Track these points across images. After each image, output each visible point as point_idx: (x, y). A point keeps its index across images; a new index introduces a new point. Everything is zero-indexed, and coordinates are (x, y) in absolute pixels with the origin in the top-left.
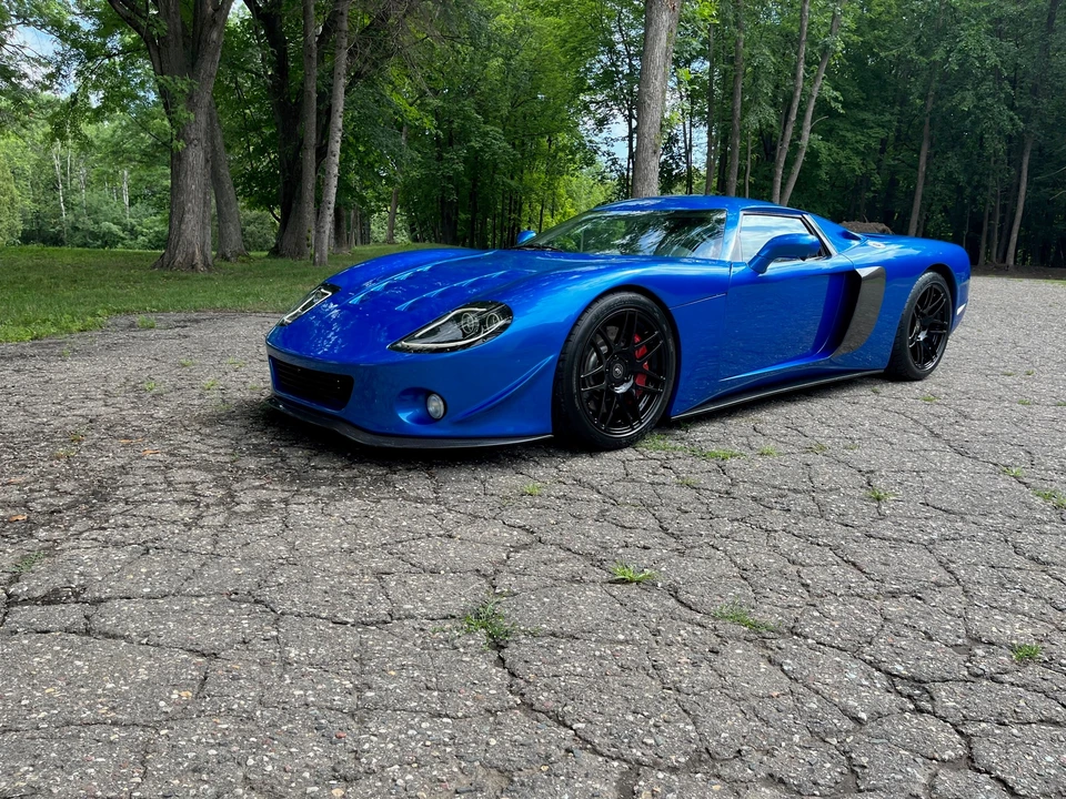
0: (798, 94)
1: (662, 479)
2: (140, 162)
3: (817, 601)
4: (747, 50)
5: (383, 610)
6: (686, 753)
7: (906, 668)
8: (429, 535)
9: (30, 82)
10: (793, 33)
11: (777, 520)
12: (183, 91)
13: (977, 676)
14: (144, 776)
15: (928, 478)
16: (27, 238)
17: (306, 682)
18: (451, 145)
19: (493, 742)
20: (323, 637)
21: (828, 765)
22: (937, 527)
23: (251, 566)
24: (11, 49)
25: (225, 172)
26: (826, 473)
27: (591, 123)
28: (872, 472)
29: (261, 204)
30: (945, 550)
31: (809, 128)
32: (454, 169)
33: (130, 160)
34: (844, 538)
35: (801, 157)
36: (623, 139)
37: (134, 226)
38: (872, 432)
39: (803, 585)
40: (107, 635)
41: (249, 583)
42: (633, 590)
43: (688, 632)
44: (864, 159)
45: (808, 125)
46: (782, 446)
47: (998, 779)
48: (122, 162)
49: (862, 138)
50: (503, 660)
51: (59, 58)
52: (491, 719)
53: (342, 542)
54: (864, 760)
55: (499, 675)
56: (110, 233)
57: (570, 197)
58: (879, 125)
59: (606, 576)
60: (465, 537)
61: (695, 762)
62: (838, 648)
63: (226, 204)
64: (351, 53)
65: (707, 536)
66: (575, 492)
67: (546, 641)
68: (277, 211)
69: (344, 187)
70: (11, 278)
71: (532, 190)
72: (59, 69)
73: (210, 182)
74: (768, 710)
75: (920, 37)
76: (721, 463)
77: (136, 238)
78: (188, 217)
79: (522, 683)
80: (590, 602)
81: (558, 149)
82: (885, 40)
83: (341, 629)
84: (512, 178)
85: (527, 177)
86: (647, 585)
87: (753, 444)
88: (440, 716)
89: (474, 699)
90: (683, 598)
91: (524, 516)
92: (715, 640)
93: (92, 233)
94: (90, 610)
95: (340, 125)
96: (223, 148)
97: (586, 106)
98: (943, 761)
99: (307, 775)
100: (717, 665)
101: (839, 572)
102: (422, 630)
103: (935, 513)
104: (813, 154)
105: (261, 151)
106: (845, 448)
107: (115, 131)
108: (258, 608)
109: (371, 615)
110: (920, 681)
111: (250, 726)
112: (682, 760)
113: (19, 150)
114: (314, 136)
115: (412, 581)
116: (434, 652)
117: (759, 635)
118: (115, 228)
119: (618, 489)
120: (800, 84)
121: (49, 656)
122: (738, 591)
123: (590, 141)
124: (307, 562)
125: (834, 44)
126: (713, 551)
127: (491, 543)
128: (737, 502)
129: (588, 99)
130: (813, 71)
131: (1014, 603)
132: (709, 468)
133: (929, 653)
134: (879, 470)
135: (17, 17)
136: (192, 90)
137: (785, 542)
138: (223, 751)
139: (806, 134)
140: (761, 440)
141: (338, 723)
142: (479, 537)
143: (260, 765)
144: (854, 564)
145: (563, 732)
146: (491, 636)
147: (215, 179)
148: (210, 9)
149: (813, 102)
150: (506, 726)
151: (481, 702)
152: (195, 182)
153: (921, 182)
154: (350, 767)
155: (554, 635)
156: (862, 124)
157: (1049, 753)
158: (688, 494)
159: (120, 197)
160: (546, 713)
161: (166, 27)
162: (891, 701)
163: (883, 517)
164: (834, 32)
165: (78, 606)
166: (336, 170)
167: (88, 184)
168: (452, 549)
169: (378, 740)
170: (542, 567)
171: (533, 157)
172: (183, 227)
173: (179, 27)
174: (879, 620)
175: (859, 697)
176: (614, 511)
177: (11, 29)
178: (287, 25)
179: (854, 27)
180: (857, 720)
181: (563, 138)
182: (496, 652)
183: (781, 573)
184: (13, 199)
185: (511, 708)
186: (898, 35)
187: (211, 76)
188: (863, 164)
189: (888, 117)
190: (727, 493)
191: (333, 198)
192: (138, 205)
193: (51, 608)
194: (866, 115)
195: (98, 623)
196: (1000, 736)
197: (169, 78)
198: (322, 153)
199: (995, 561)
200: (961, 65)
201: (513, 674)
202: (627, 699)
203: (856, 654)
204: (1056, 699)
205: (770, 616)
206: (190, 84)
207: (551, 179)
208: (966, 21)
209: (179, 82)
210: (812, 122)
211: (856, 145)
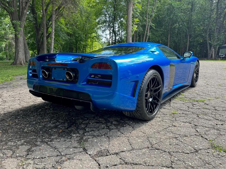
0: (147, 25)
27: (101, 31)
58: (160, 31)
63: (26, 50)
71: (88, 45)
75: (168, 13)
78: (20, 53)
82: (161, 14)
95: (54, 31)
104: (149, 37)
120: (147, 23)
125: (153, 15)
139: (148, 33)
149: (149, 26)
152: (21, 45)
156: (157, 31)
161: (14, 10)
164: (153, 12)
172: (19, 55)
173: (16, 10)
181: (94, 34)
187: (24, 20)
191: (53, 48)
194: (158, 29)
197: (15, 21)
200: (176, 18)
206: (20, 23)
207: (92, 43)
208: (176, 10)
209: (18, 22)
210: (149, 30)
211: (157, 35)
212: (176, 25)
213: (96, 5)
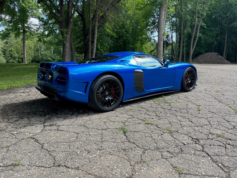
0: (196, 25)
1: (158, 107)
2: (55, 45)
3: (182, 127)
4: (184, 16)
5: (105, 128)
6: (154, 148)
7: (196, 137)
8: (113, 116)
9: (33, 29)
10: (194, 11)
11: (179, 114)
12: (65, 32)
13: (209, 139)
14: (70, 149)
15: (211, 106)
16: (32, 61)
17: (93, 137)
18: (119, 39)
19: (123, 146)
20: (96, 131)
21: (177, 150)
22: (210, 115)
23: (83, 121)
24: (29, 23)
25: (73, 47)
26: (190, 105)
27: (150, 33)
28: (200, 105)
29: (80, 53)
30: (209, 119)
31: (199, 32)
32: (120, 44)
33: (54, 45)
34: (191, 117)
35: (197, 39)
36: (157, 36)
37: (54, 58)
38: (202, 98)
39: (181, 125)
40: (61, 131)
41: (83, 123)
42: (149, 125)
43: (158, 131)
44: (212, 38)
45: (198, 32)
46: (183, 101)
47: (207, 153)
48: (52, 45)
49: (212, 34)
50: (125, 135)
51: (40, 25)
52: (123, 143)
53: (98, 117)
54: (184, 150)
55: (125, 137)
56: (49, 60)
57: (146, 49)
58: (215, 31)
59: (145, 123)
60: (120, 116)
61: (156, 149)
62: (184, 134)
63: (73, 54)
64: (98, 22)
65: (165, 117)
66: (141, 109)
67: (133, 132)
68: (83, 54)
69: (97, 49)
70: (32, 70)
71: (137, 48)
72: (40, 27)
73: (70, 49)
74: (169, 143)
75: (224, 11)
76: (170, 104)
77: (54, 61)
78: (66, 57)
79: (128, 138)
80: (141, 127)
81: (143, 39)
82: (216, 12)
83: (98, 130)
84: (133, 45)
85: (136, 45)
86: (152, 124)
87: (177, 101)
88: (115, 142)
89: (120, 140)
90: (158, 126)
91: (131, 113)
92: (162, 133)
93: (46, 60)
94: (58, 127)
95: (96, 37)
96: (73, 42)
97: (149, 29)
98: (198, 150)
99: (94, 149)
100: (162, 136)
101: (188, 122)
102: (112, 130)
103: (210, 113)
104: (200, 38)
105: (80, 42)
106: (196, 101)
107: (50, 39)
108: (85, 127)
109: (103, 128)
110: (198, 139)
111: (85, 143)
112: (153, 149)
113: (31, 43)
114: (91, 39)
115: (111, 123)
116: (114, 134)
117: (171, 132)
118: (50, 59)
119: (149, 109)
120: (196, 22)
121: (53, 133)
122: (168, 125)
123: (150, 37)
124: (92, 120)
125: (204, 13)
126: (165, 119)
127: (125, 118)
128: (172, 111)
129: (149, 27)
130: (199, 20)
131: (220, 128)
132: (167, 105)
133: (201, 135)
134: (202, 105)
135: (31, 16)
136: (67, 31)
137: (179, 118)
138: (81, 146)
139: (198, 34)
140: (179, 100)
141: (98, 143)
142: (122, 117)
143: (87, 148)
144: (191, 121)
145: (134, 145)
146: (124, 132)
147: (71, 49)
148: (70, 15)
149: (199, 27)
150: (125, 144)
151: (121, 141)
152: (68, 50)
153: (226, 43)
154: (100, 148)
155: (134, 132)
156: (211, 30)
157: (217, 150)
158: (162, 109)
159: (51, 53)
160: (132, 142)
161: (62, 19)
162: (191, 142)
163: (199, 113)
164: (204, 11)
165: (56, 127)
166: (95, 46)
167: (45, 50)
168: (117, 118)
169: (105, 145)
170: (133, 121)
171: (137, 41)
172: (65, 59)
173: (64, 19)
174: (193, 130)
175: (186, 141)
176: (148, 112)
177: (29, 19)
178: (85, 16)
179: (208, 10)
180: (185, 144)
181: (144, 36)
182: (124, 134)
183: (177, 123)
184: (30, 53)
185: (126, 142)
186: (219, 11)
187: (71, 28)
188: (212, 39)
189: (217, 29)
190: (170, 109)
191: (95, 52)
192: (55, 54)
193: (51, 127)
194: (212, 29)
195: (59, 129)
196: (209, 147)
197: (63, 29)
198: (93, 42)
199: (219, 121)
200: (234, 17)
201: (127, 137)
202: (146, 141)
203: (187, 135)
204: (222, 142)
205: (173, 129)
206: (67, 30)
207: (141, 45)
208: (235, 7)
209: (65, 30)
210: (199, 31)
211: (210, 35)
212: (235, 24)
213: (144, 7)
